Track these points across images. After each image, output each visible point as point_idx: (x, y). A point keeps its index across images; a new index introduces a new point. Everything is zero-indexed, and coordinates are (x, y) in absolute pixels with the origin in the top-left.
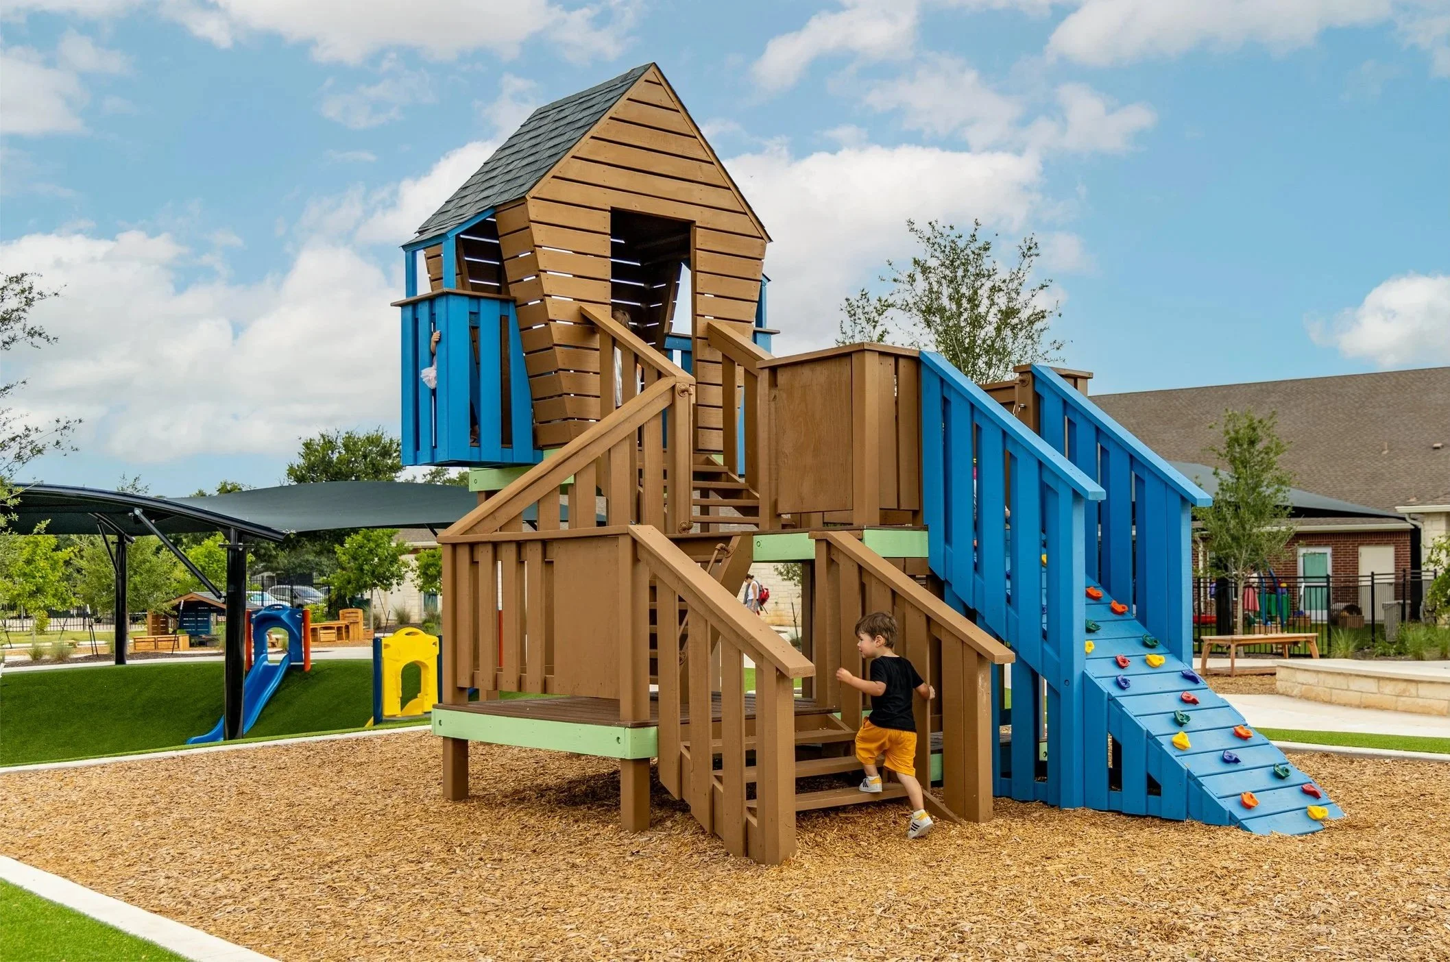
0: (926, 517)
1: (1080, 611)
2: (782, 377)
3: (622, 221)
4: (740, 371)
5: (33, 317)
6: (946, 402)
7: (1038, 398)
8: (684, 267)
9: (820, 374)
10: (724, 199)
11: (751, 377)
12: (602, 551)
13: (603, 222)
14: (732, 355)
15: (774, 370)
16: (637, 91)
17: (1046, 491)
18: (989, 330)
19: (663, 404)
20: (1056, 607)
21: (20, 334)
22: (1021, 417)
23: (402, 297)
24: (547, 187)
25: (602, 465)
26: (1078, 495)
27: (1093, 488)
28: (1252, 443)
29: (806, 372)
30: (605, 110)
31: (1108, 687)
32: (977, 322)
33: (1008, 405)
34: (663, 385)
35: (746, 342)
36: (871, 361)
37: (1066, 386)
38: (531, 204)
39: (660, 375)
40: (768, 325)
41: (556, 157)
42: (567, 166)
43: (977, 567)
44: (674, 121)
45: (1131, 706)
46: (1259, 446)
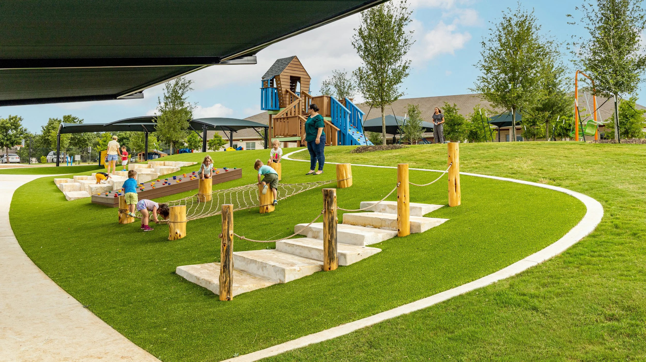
0: (331, 116)
1: (348, 127)
2: (314, 99)
3: (291, 77)
4: (307, 98)
5: (190, 86)
6: (334, 102)
7: (346, 102)
8: (298, 82)
9: (319, 99)
10: (305, 73)
11: (309, 99)
12: (295, 118)
13: (289, 78)
14: (306, 95)
15: (313, 98)
16: (294, 60)
17: (345, 113)
18: (346, 90)
19: (298, 102)
20: (346, 126)
21: (189, 89)
22: (343, 105)
23: (261, 87)
24: (282, 73)
25: (291, 110)
26: (348, 113)
27: (350, 112)
28: (414, 111)
29: (317, 98)
30: (289, 63)
31: (351, 134)
32: (344, 88)
33: (342, 103)
34: (298, 100)
35: (307, 93)
36: (325, 97)
37: (350, 101)
38: (280, 76)
39: (297, 98)
40: (310, 91)
41: (283, 69)
42: (285, 70)
43: (337, 122)
44: (298, 63)
45: (353, 136)
46: (416, 112)
